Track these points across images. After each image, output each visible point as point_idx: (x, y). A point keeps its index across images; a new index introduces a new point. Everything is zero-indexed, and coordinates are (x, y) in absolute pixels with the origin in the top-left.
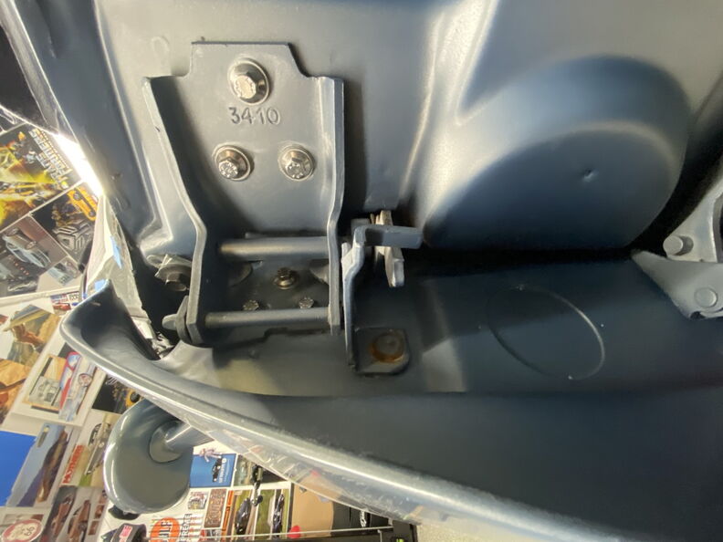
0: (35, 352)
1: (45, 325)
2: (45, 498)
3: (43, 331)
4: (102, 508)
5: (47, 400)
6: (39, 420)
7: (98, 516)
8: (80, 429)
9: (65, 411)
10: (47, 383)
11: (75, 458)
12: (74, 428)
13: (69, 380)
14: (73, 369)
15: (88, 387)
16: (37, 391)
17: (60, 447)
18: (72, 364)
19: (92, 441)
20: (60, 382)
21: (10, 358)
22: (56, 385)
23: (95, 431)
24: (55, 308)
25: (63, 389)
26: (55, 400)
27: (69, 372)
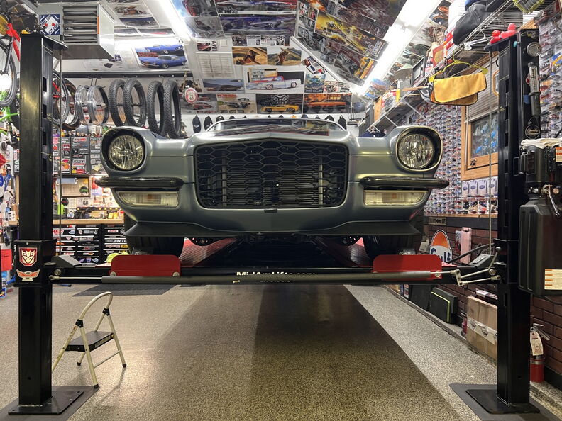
0: (276, 63)
1: (293, 61)
2: (209, 90)
3: (289, 61)
4: (210, 113)
5: (254, 76)
6: (243, 76)
7: (206, 112)
8: (244, 93)
9: (251, 85)
10: (262, 73)
11: (230, 96)
12: (244, 90)
13: (267, 81)
14: (274, 80)
15: (266, 89)
16: (255, 71)
17: (232, 89)
18: (276, 79)
19: (239, 99)
20: (264, 78)
21: (268, 56)
22: (262, 77)
23: (245, 99)
24: (304, 61)
25: (261, 80)
26: (255, 79)
27: (272, 79)
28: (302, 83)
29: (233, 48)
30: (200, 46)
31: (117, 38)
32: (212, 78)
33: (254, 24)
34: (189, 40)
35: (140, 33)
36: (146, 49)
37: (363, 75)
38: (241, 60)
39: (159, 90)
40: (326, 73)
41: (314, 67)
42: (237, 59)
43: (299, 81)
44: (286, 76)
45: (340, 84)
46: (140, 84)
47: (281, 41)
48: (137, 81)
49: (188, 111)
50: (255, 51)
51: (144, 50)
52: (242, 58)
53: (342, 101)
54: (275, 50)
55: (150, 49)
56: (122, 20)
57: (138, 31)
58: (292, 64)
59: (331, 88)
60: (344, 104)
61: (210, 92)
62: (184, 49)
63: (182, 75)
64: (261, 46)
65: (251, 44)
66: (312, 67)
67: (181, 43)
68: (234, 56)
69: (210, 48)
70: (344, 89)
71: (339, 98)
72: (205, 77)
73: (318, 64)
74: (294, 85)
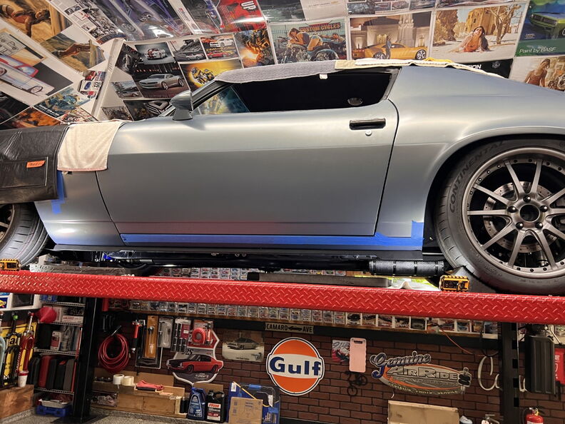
0: (56, 50)
1: (80, 63)
3: (75, 60)
10: (15, 48)
13: (7, 63)
14: (18, 68)
16: (8, 39)
18: (24, 69)
20: (8, 57)
21: (60, 35)
22: (7, 53)
24: (92, 71)
27: (17, 64)
28: (48, 94)
40: (93, 100)
41: (91, 86)
43: (49, 89)
44: (42, 72)
47: (100, 32)
50: (53, 17)
54: (79, 32)
58: (72, 65)
64: (70, 17)
66: (88, 85)
73: (100, 85)
74: (35, 91)
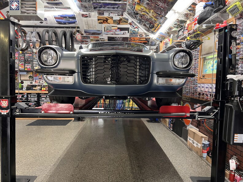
0: (117, 24)
2: (87, 34)
6: (102, 29)
7: (85, 44)
8: (102, 36)
9: (105, 33)
10: (111, 28)
11: (96, 37)
12: (102, 35)
15: (112, 35)
16: (108, 27)
17: (97, 34)
18: (117, 30)
19: (100, 39)
20: (112, 30)
21: (114, 20)
23: (103, 39)
24: (130, 23)
25: (110, 31)
26: (107, 30)
27: (115, 30)
28: (128, 33)
29: (98, 17)
30: (83, 15)
31: (45, 11)
32: (88, 29)
33: (107, 7)
34: (78, 13)
35: (55, 9)
36: (59, 16)
37: (156, 30)
38: (101, 22)
39: (65, 34)
40: (139, 28)
42: (100, 21)
43: (127, 32)
44: (121, 29)
45: (145, 34)
46: (56, 31)
47: (119, 14)
48: (54, 30)
49: (77, 43)
50: (108, 18)
51: (57, 16)
52: (102, 21)
53: (146, 41)
54: (117, 18)
55: (60, 16)
56: (48, 3)
57: (55, 8)
58: (124, 24)
59: (141, 35)
60: (147, 42)
61: (87, 35)
62: (76, 16)
63: (75, 28)
64: (111, 16)
65: (106, 15)
66: (133, 26)
67: (74, 14)
68: (98, 20)
69: (87, 16)
70: (147, 35)
71: (144, 39)
72: (85, 29)
73: (135, 25)
74: (125, 33)
